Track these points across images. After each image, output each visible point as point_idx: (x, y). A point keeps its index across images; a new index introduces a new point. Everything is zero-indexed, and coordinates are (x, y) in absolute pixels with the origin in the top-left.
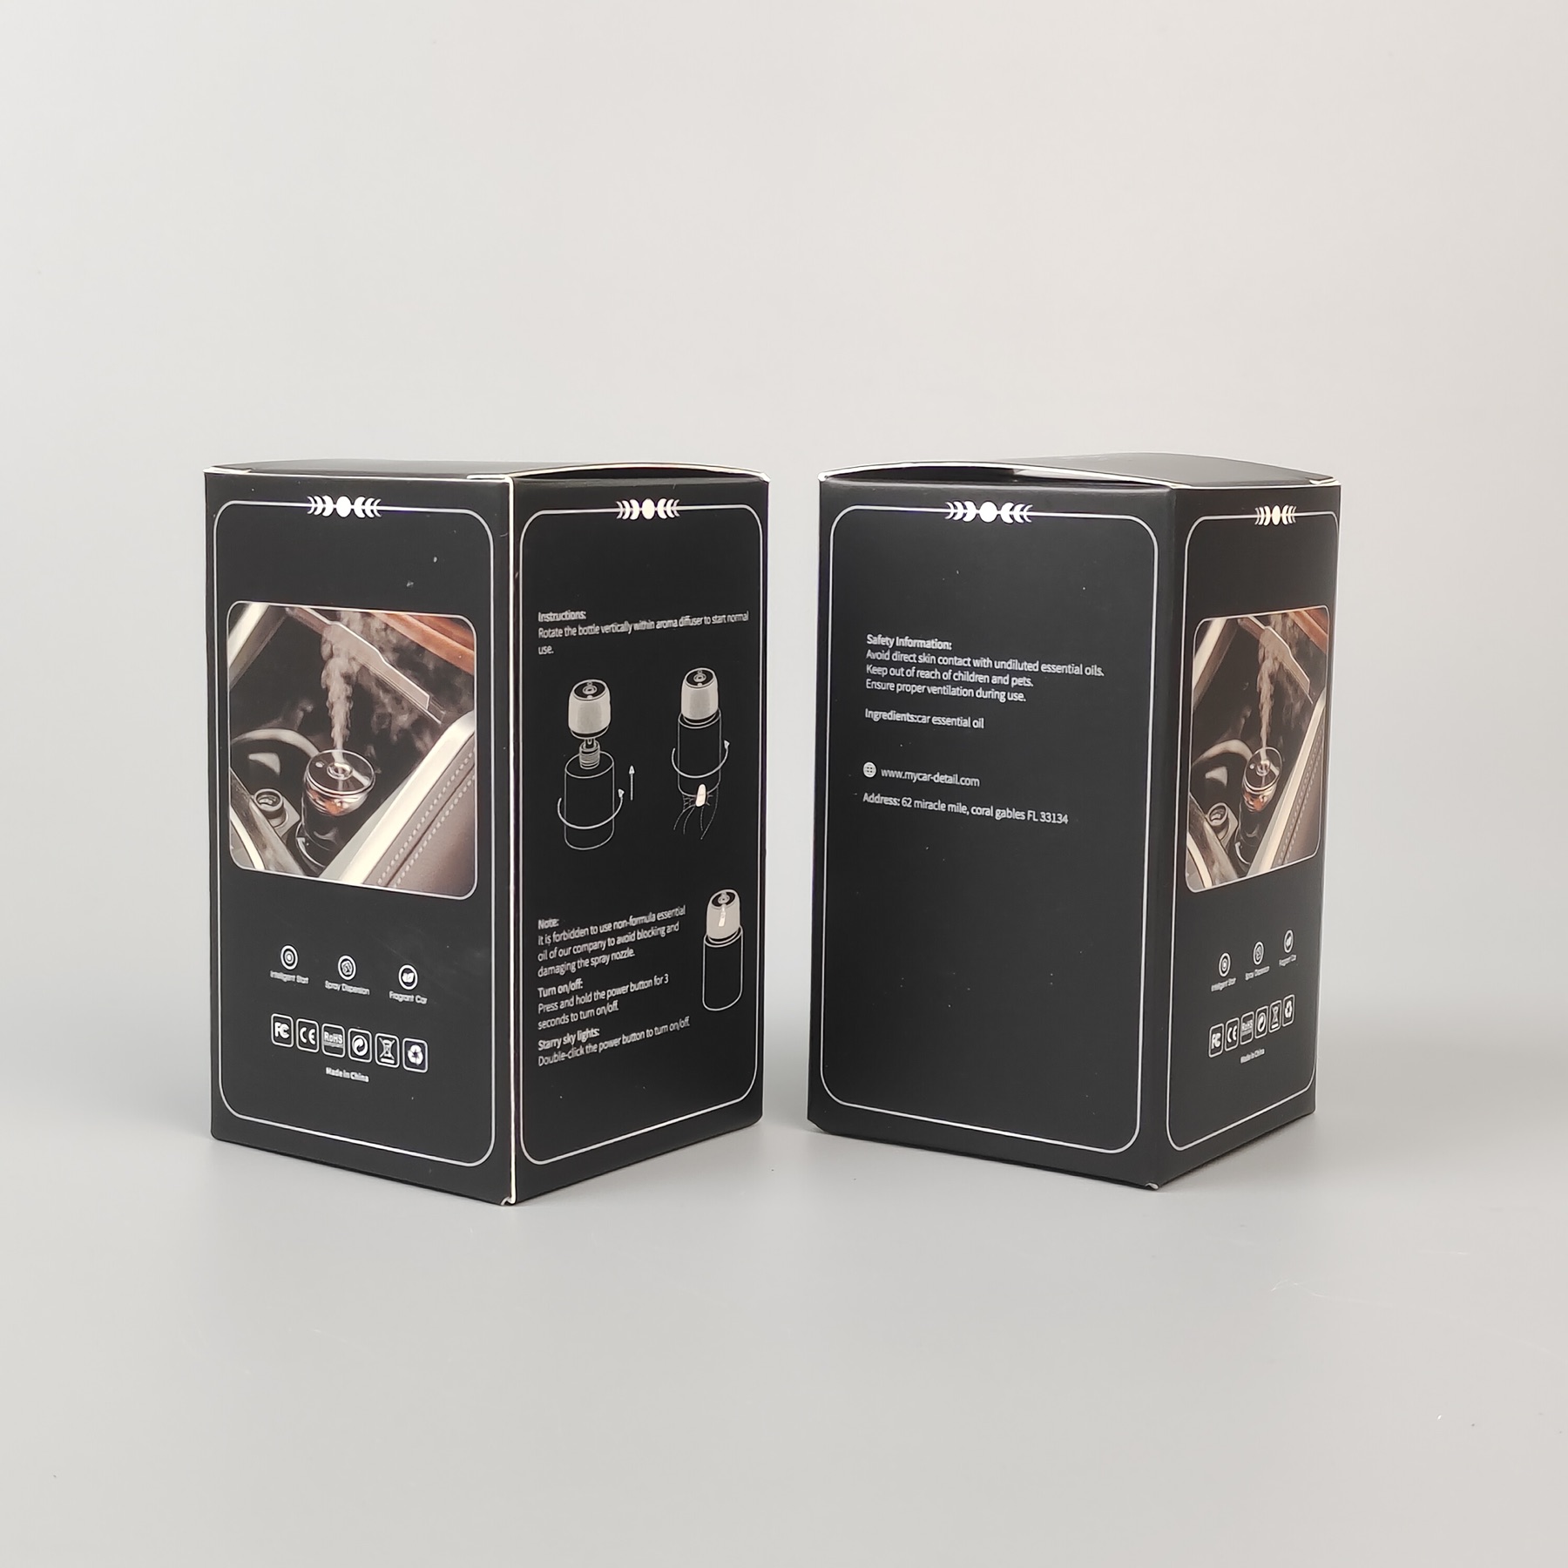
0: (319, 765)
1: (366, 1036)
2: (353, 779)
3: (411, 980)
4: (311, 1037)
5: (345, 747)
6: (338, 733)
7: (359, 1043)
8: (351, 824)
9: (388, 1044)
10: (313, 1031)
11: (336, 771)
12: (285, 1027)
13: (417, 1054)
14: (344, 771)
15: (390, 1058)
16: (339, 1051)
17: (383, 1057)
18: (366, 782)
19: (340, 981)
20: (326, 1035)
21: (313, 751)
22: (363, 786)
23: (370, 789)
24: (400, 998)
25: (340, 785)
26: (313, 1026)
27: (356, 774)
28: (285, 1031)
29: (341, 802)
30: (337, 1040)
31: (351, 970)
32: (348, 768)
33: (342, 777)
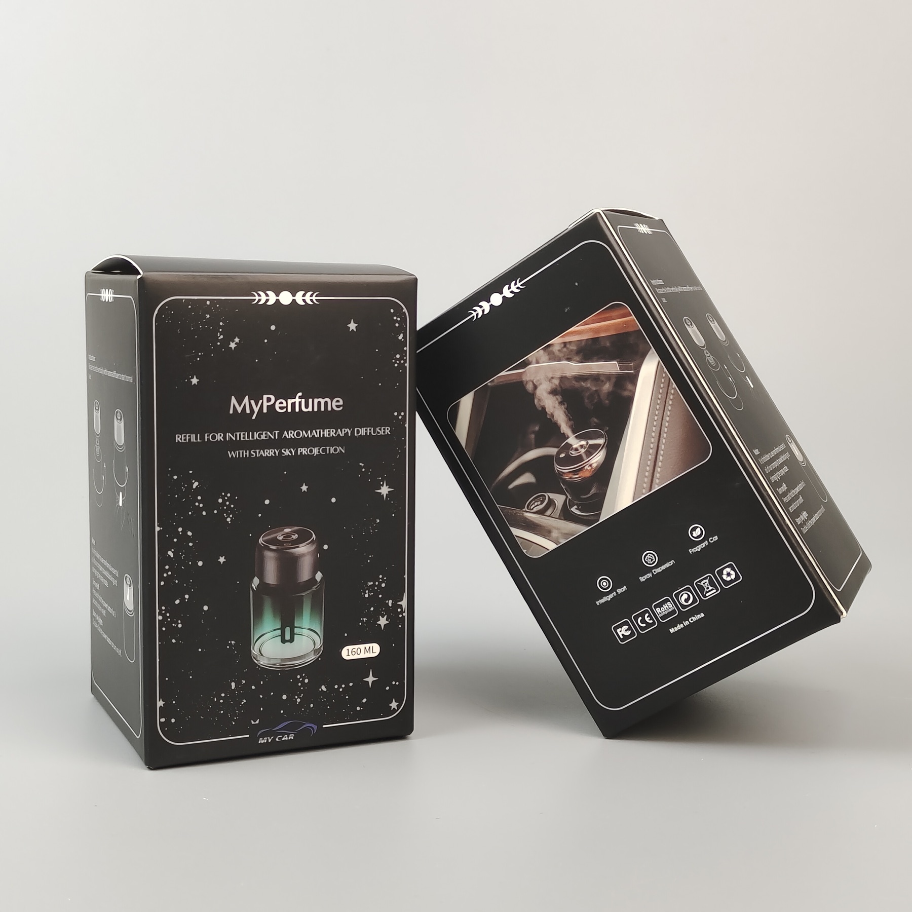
0: (562, 455)
1: (688, 589)
2: (592, 446)
3: (699, 533)
4: (647, 619)
5: (574, 432)
6: (565, 428)
7: (685, 596)
8: (605, 473)
9: (705, 583)
10: (647, 615)
11: (576, 450)
12: (626, 627)
13: (729, 574)
14: (582, 446)
15: (712, 590)
16: (673, 612)
17: (707, 592)
18: (601, 441)
19: (649, 570)
20: (658, 610)
21: (553, 451)
22: (601, 445)
23: (606, 444)
24: (698, 548)
25: (584, 456)
26: (646, 611)
27: (591, 442)
28: (626, 631)
29: (590, 465)
30: (669, 607)
31: (654, 558)
32: (583, 443)
33: (583, 451)
